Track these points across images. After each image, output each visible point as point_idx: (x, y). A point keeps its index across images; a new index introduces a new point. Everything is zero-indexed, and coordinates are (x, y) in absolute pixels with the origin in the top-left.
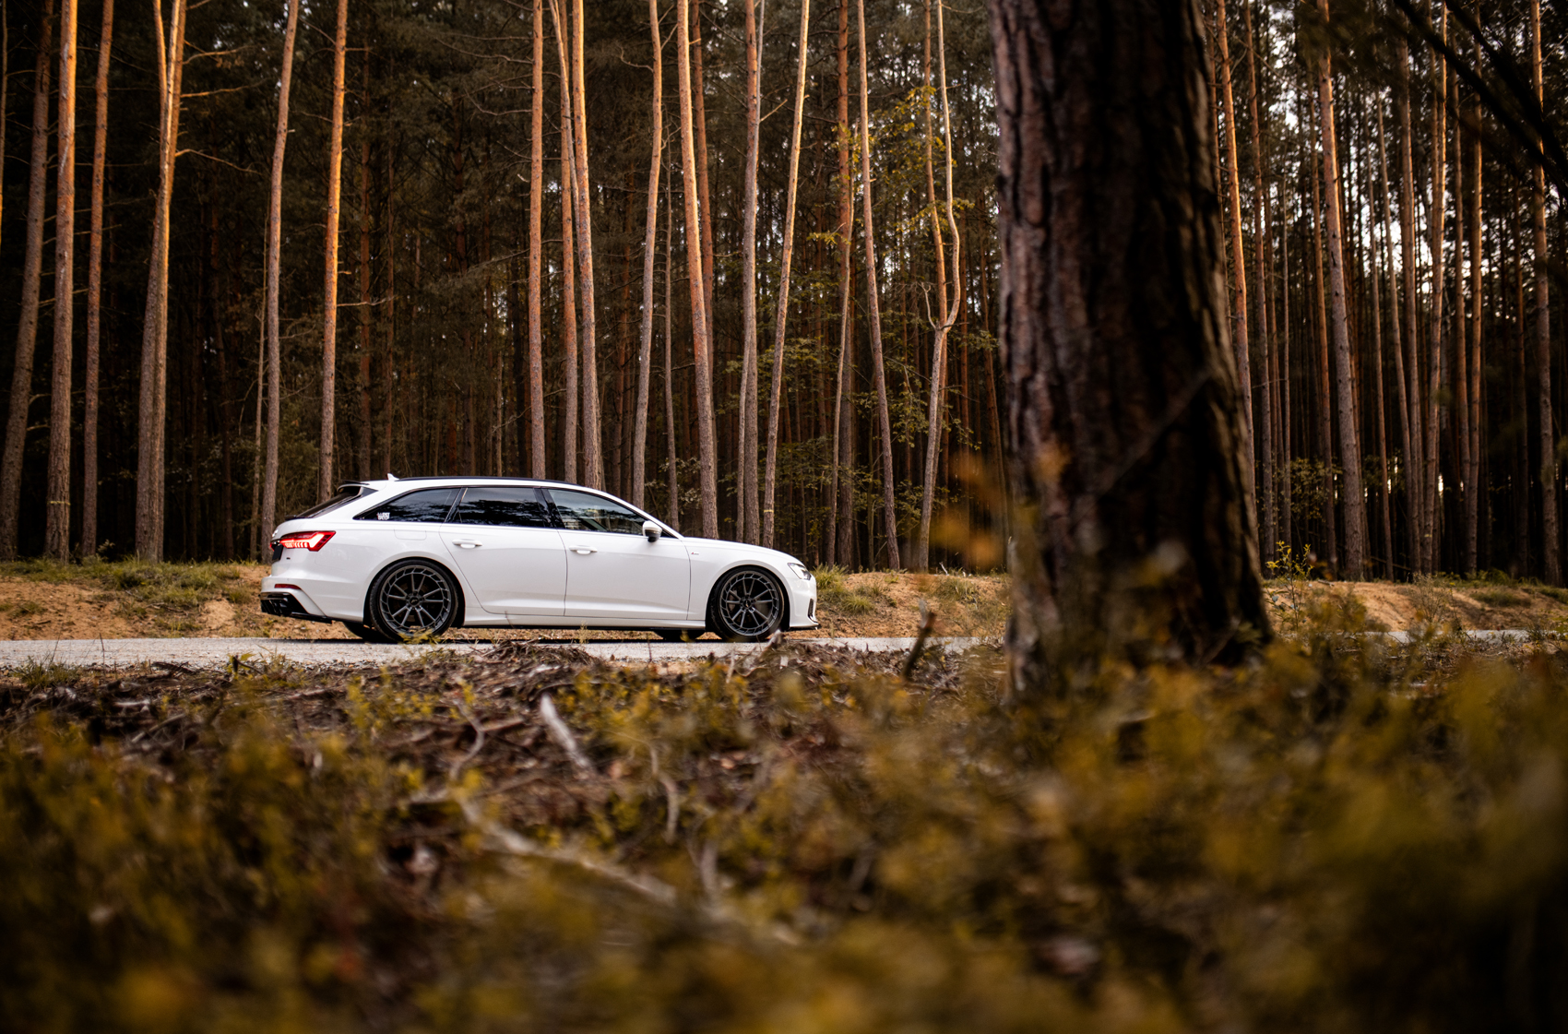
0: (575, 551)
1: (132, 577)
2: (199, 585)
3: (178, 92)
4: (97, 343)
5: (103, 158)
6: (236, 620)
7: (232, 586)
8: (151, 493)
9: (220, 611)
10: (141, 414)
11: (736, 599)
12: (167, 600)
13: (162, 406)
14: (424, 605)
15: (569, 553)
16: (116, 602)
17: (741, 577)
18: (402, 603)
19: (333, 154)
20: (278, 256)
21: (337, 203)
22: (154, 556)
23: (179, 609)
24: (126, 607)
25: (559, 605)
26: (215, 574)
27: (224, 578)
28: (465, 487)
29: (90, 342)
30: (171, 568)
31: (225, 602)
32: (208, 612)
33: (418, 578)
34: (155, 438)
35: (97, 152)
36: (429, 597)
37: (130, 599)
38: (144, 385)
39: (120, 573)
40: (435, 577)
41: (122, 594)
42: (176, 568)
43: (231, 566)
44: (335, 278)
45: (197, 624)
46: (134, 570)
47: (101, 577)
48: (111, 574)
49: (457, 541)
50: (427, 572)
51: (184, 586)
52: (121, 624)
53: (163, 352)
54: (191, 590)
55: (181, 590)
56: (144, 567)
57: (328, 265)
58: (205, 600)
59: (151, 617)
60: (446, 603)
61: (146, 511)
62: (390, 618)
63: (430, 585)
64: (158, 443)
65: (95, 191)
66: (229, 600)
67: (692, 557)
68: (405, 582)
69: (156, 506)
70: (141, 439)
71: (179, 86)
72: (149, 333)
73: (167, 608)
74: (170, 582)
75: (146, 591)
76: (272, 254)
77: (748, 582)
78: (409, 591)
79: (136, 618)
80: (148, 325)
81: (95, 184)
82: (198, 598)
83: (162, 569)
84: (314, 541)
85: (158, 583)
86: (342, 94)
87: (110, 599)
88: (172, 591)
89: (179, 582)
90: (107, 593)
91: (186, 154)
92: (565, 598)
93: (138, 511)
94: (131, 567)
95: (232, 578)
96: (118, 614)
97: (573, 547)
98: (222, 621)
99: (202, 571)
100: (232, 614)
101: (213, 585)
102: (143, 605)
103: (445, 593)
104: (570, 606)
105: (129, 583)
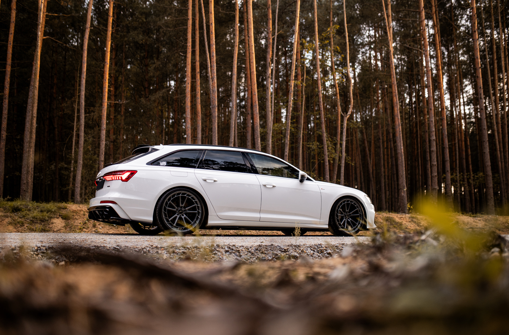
0: (265, 186)
1: (18, 207)
2: (48, 211)
3: (45, 11)
4: (7, 111)
5: (13, 35)
6: (65, 227)
7: (64, 212)
8: (28, 172)
9: (58, 223)
10: (25, 141)
11: (342, 213)
12: (34, 218)
13: (34, 136)
14: (186, 214)
15: (262, 187)
16: (10, 218)
17: (344, 202)
18: (174, 213)
19: (107, 41)
20: (85, 77)
21: (108, 61)
22: (28, 199)
23: (39, 222)
24: (14, 220)
25: (257, 215)
26: (56, 207)
27: (60, 208)
28: (206, 150)
29: (4, 110)
30: (36, 204)
31: (60, 219)
32: (53, 223)
33: (183, 198)
34: (30, 148)
35: (11, 32)
36: (189, 210)
37: (16, 217)
38: (26, 129)
39: (12, 205)
40: (193, 198)
41: (12, 215)
42: (38, 204)
43: (63, 204)
44: (107, 90)
45: (47, 228)
46: (19, 204)
47: (3, 207)
48: (8, 206)
49: (204, 178)
50: (188, 195)
51: (42, 211)
52: (11, 228)
53: (35, 111)
54: (45, 213)
55: (40, 213)
56: (24, 203)
57: (104, 85)
58: (51, 218)
59: (26, 225)
60: (199, 212)
61: (25, 182)
62: (168, 221)
63: (190, 202)
64: (32, 150)
65: (9, 48)
66: (63, 218)
67: (322, 191)
68: (176, 201)
69: (29, 177)
70: (24, 151)
71: (45, 9)
72: (29, 107)
73: (33, 221)
74: (35, 209)
75: (24, 213)
76: (82, 76)
77: (348, 204)
78: (178, 206)
79: (19, 226)
80: (29, 104)
81: (9, 45)
82: (48, 217)
83: (31, 205)
84: (125, 176)
85: (29, 210)
86: (112, 18)
87: (7, 217)
88: (36, 213)
89: (39, 210)
90: (6, 214)
91: (48, 38)
92: (260, 212)
93: (22, 182)
94: (17, 203)
95: (64, 209)
96: (10, 223)
97: (264, 183)
98: (59, 227)
99: (51, 206)
100: (64, 224)
101: (55, 211)
102: (23, 220)
103: (198, 207)
104: (263, 216)
105: (16, 210)
